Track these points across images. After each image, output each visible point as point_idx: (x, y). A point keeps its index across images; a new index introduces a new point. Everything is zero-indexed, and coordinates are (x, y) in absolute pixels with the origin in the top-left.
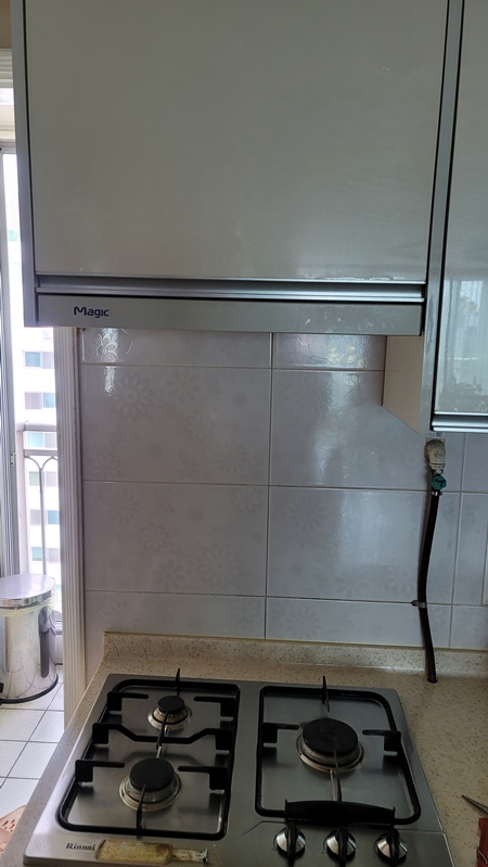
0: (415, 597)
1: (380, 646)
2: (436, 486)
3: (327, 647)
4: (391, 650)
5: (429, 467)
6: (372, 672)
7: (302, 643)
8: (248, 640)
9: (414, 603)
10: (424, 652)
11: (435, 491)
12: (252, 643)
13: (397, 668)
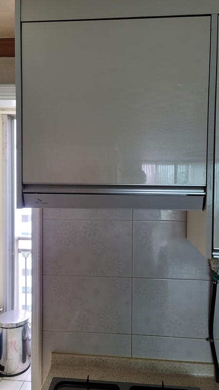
0: (207, 336)
1: (191, 362)
2: (215, 279)
3: (164, 362)
4: (196, 365)
5: (210, 269)
6: (187, 376)
7: (151, 360)
8: (123, 358)
9: (207, 339)
10: (213, 366)
11: (215, 281)
12: (125, 359)
13: (200, 374)
